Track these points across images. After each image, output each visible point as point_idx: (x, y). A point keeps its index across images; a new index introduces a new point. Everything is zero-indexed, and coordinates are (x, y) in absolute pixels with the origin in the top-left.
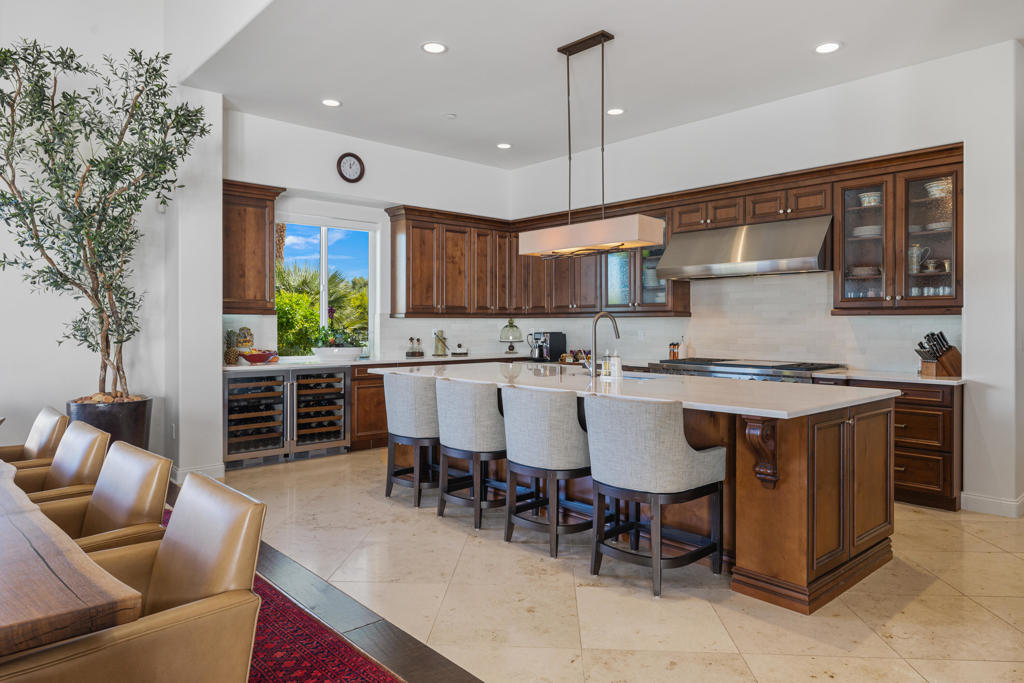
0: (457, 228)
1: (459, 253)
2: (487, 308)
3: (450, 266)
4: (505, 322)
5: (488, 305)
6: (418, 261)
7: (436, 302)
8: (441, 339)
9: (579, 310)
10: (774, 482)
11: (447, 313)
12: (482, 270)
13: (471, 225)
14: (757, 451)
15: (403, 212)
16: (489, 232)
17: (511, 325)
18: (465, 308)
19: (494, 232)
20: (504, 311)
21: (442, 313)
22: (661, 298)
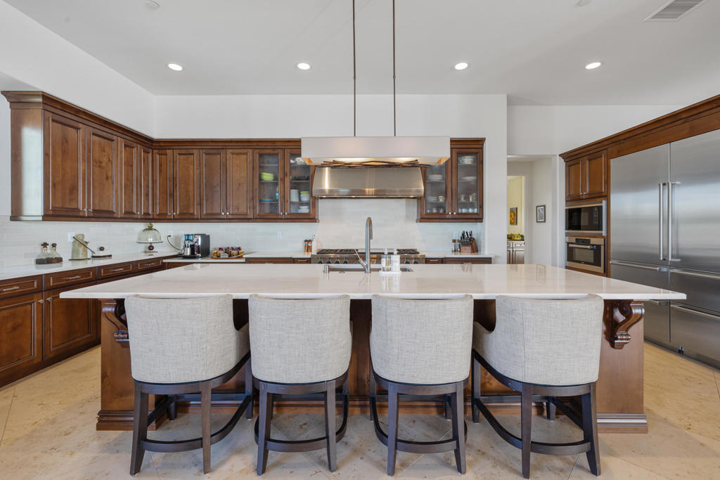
0: (105, 134)
1: (105, 159)
2: (133, 213)
3: (97, 170)
4: (140, 226)
5: (135, 211)
6: (59, 159)
7: (81, 205)
8: (81, 243)
9: (231, 217)
11: (93, 217)
12: (129, 178)
13: (119, 134)
15: (40, 100)
16: (135, 144)
17: (150, 229)
18: (113, 213)
19: (139, 146)
20: (148, 217)
21: (88, 217)
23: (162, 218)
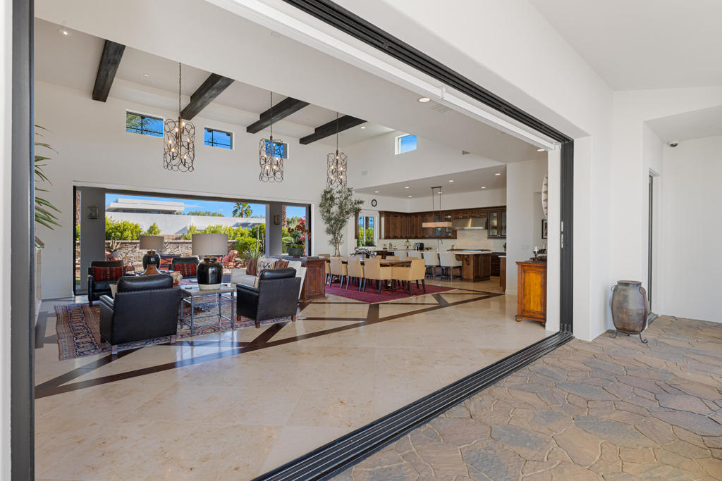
0: (396, 216)
1: (396, 222)
3: (394, 225)
4: (406, 240)
6: (387, 225)
7: (391, 235)
8: (391, 245)
10: (468, 264)
11: (393, 238)
12: (401, 226)
14: (466, 260)
15: (383, 212)
17: (408, 241)
19: (404, 216)
22: (450, 235)
23: (411, 238)
